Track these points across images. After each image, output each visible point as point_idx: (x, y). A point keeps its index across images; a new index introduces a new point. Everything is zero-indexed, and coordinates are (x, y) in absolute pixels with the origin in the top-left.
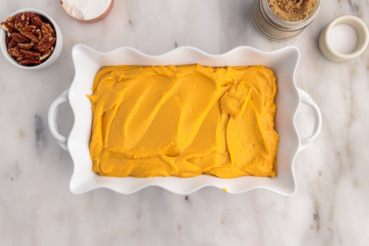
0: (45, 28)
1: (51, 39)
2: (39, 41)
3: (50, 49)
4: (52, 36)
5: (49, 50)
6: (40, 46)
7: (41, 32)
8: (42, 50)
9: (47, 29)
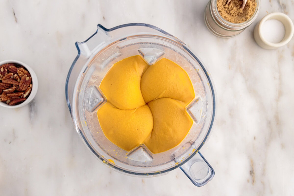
0: (21, 72)
1: (27, 79)
2: (19, 83)
3: (29, 86)
4: (28, 76)
5: (29, 88)
6: (21, 86)
7: (18, 76)
8: (24, 89)
9: (22, 73)
